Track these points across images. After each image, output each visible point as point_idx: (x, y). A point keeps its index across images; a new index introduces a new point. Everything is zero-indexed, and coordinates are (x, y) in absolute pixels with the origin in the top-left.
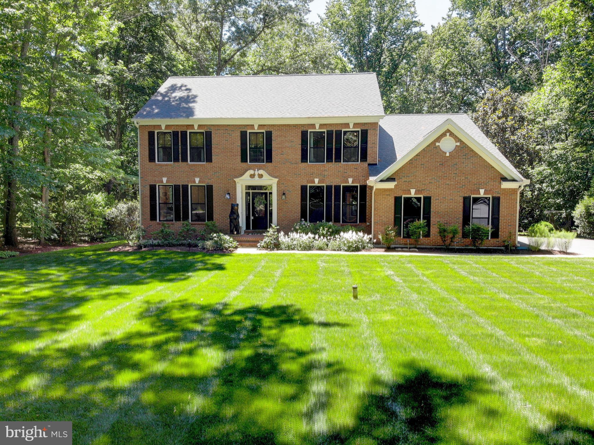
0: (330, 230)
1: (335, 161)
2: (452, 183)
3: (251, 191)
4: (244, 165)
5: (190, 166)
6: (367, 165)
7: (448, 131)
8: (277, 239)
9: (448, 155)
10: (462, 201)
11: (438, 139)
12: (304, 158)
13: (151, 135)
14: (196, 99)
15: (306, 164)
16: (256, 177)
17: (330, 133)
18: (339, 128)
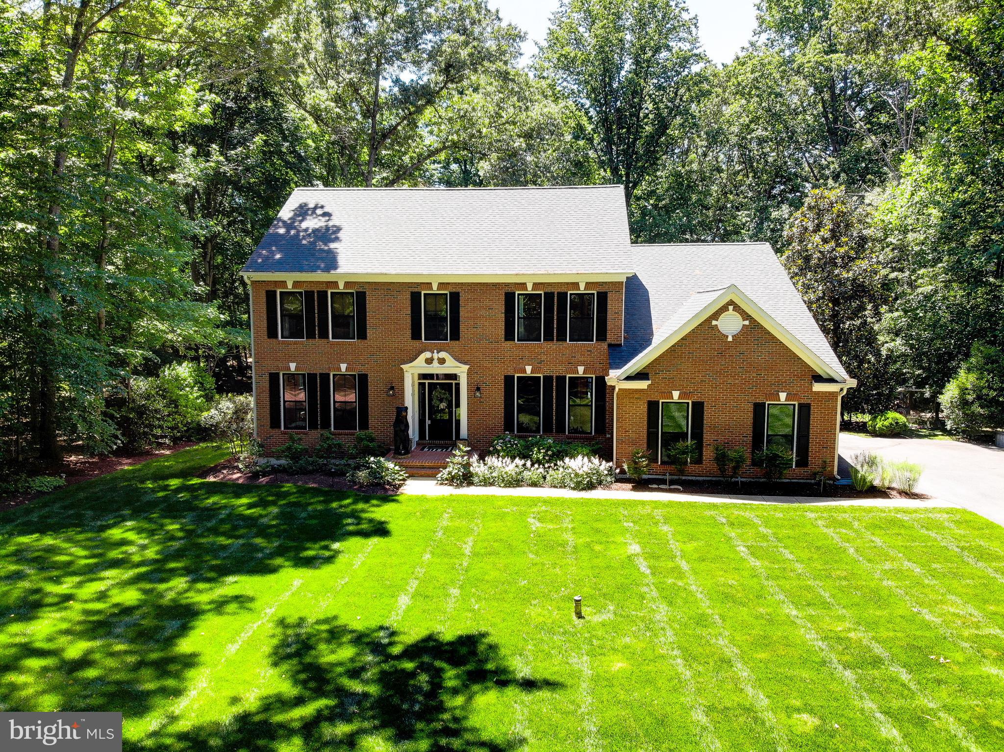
0: (550, 453)
1: (558, 340)
2: (737, 381)
3: (427, 382)
4: (416, 343)
5: (333, 344)
6: (606, 347)
7: (731, 303)
8: (468, 465)
9: (730, 339)
10: (751, 409)
11: (716, 315)
12: (509, 335)
13: (271, 296)
14: (339, 235)
15: (512, 342)
16: (435, 363)
17: (549, 296)
18: (563, 290)
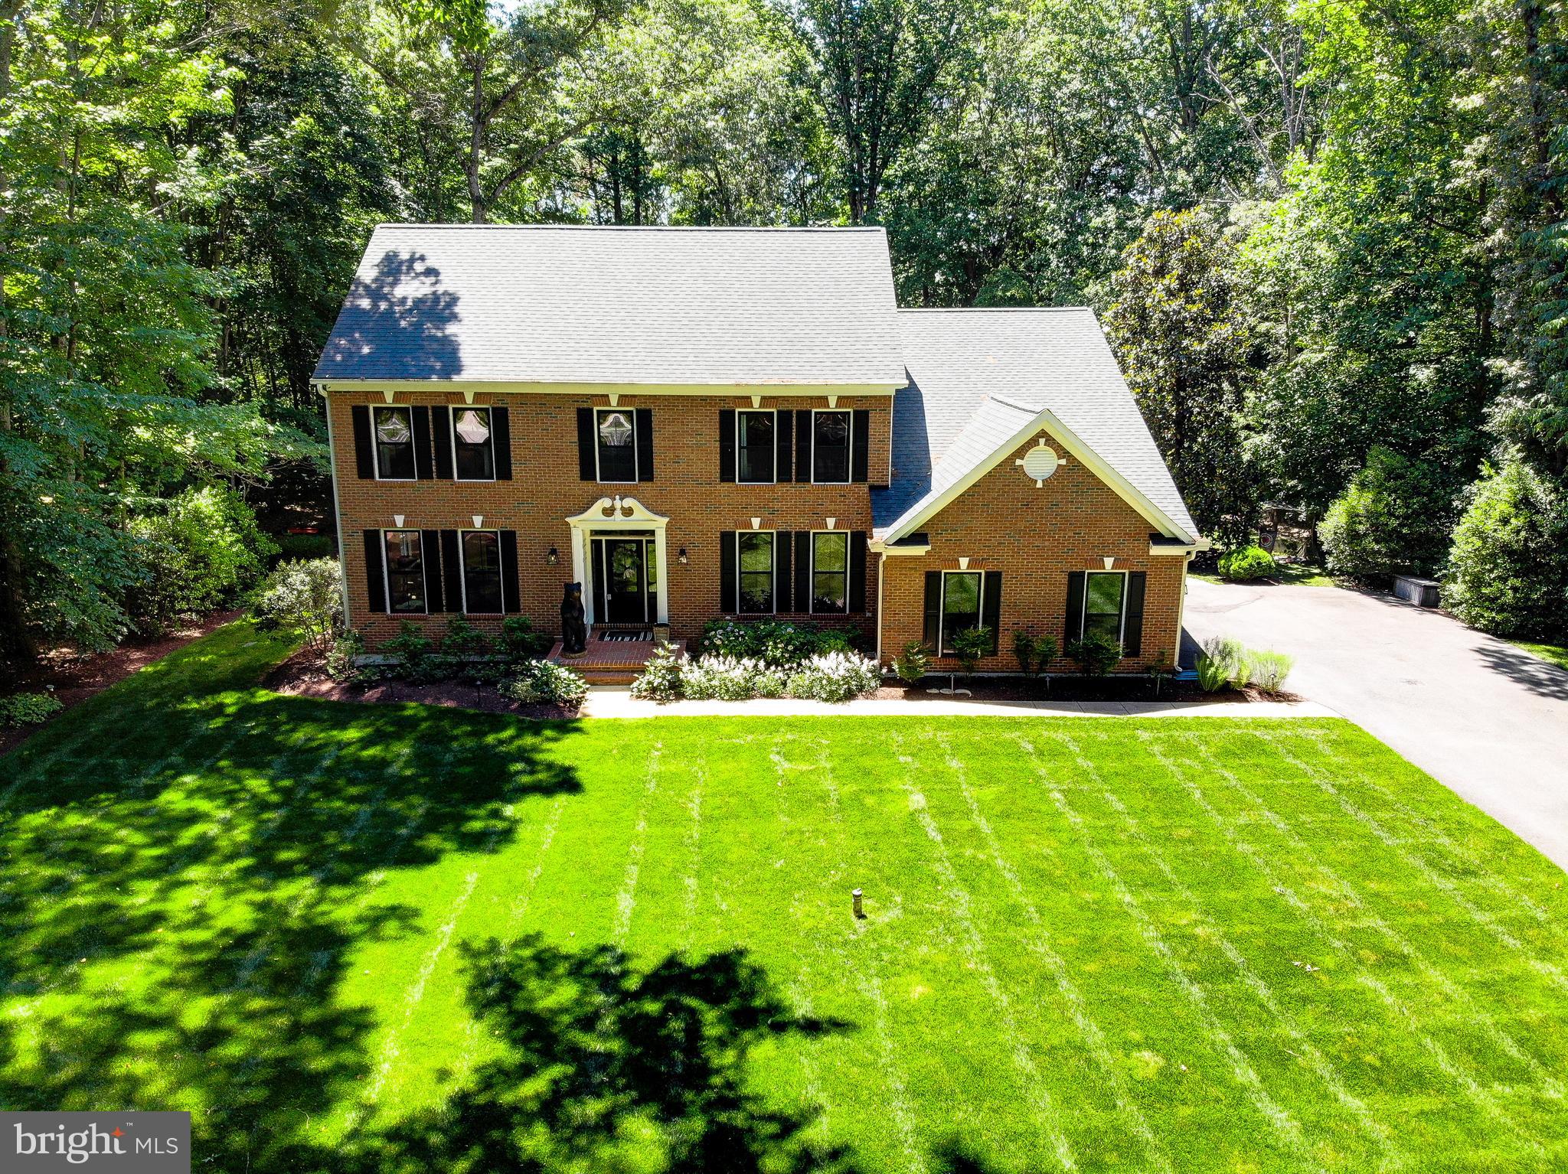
0: (790, 648)
1: (797, 481)
2: (1049, 544)
3: (604, 538)
4: (588, 486)
5: (459, 486)
6: (866, 490)
7: (1043, 434)
8: (674, 670)
9: (1039, 485)
10: (1065, 581)
11: (1021, 452)
12: (727, 474)
13: (360, 415)
14: (457, 309)
15: (730, 484)
16: (618, 514)
17: (785, 416)
18: (804, 407)
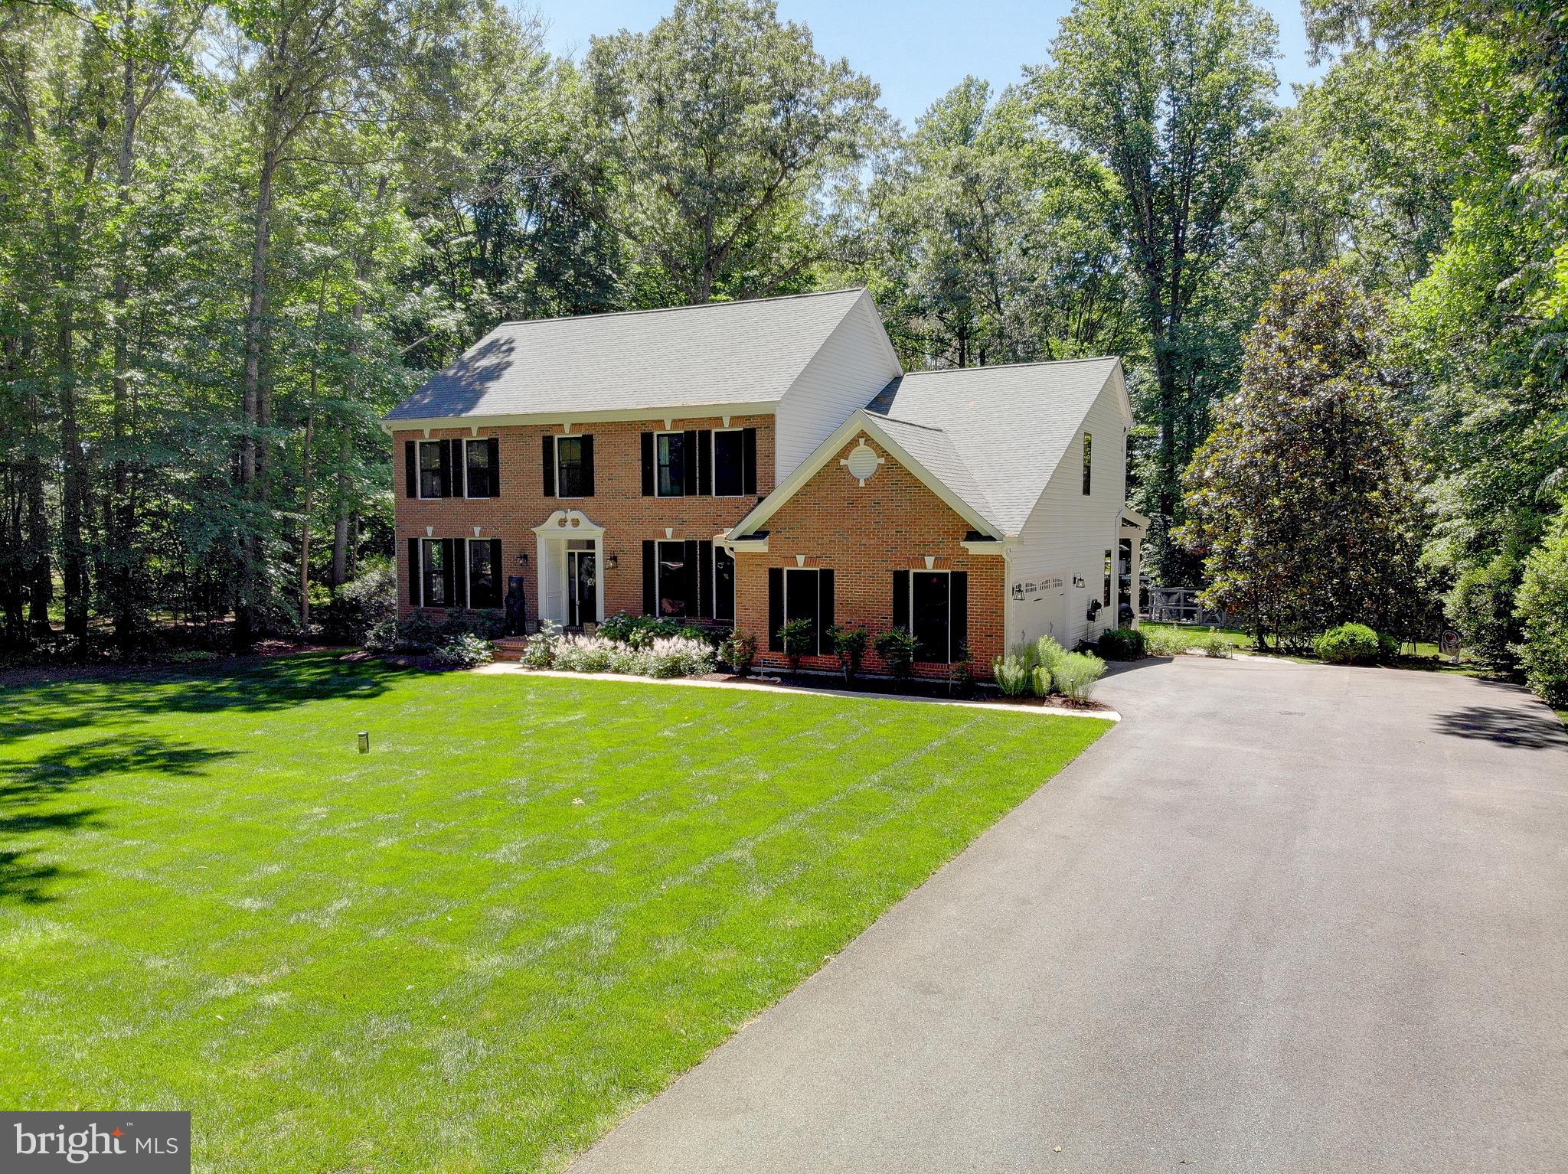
0: (652, 634)
1: (701, 494)
2: (872, 542)
3: (574, 551)
4: (549, 500)
5: (468, 503)
6: (754, 501)
7: (863, 434)
9: (862, 484)
10: (891, 580)
12: (647, 490)
13: (410, 447)
14: (504, 372)
15: (650, 498)
16: (569, 525)
17: (690, 437)
18: (706, 428)
